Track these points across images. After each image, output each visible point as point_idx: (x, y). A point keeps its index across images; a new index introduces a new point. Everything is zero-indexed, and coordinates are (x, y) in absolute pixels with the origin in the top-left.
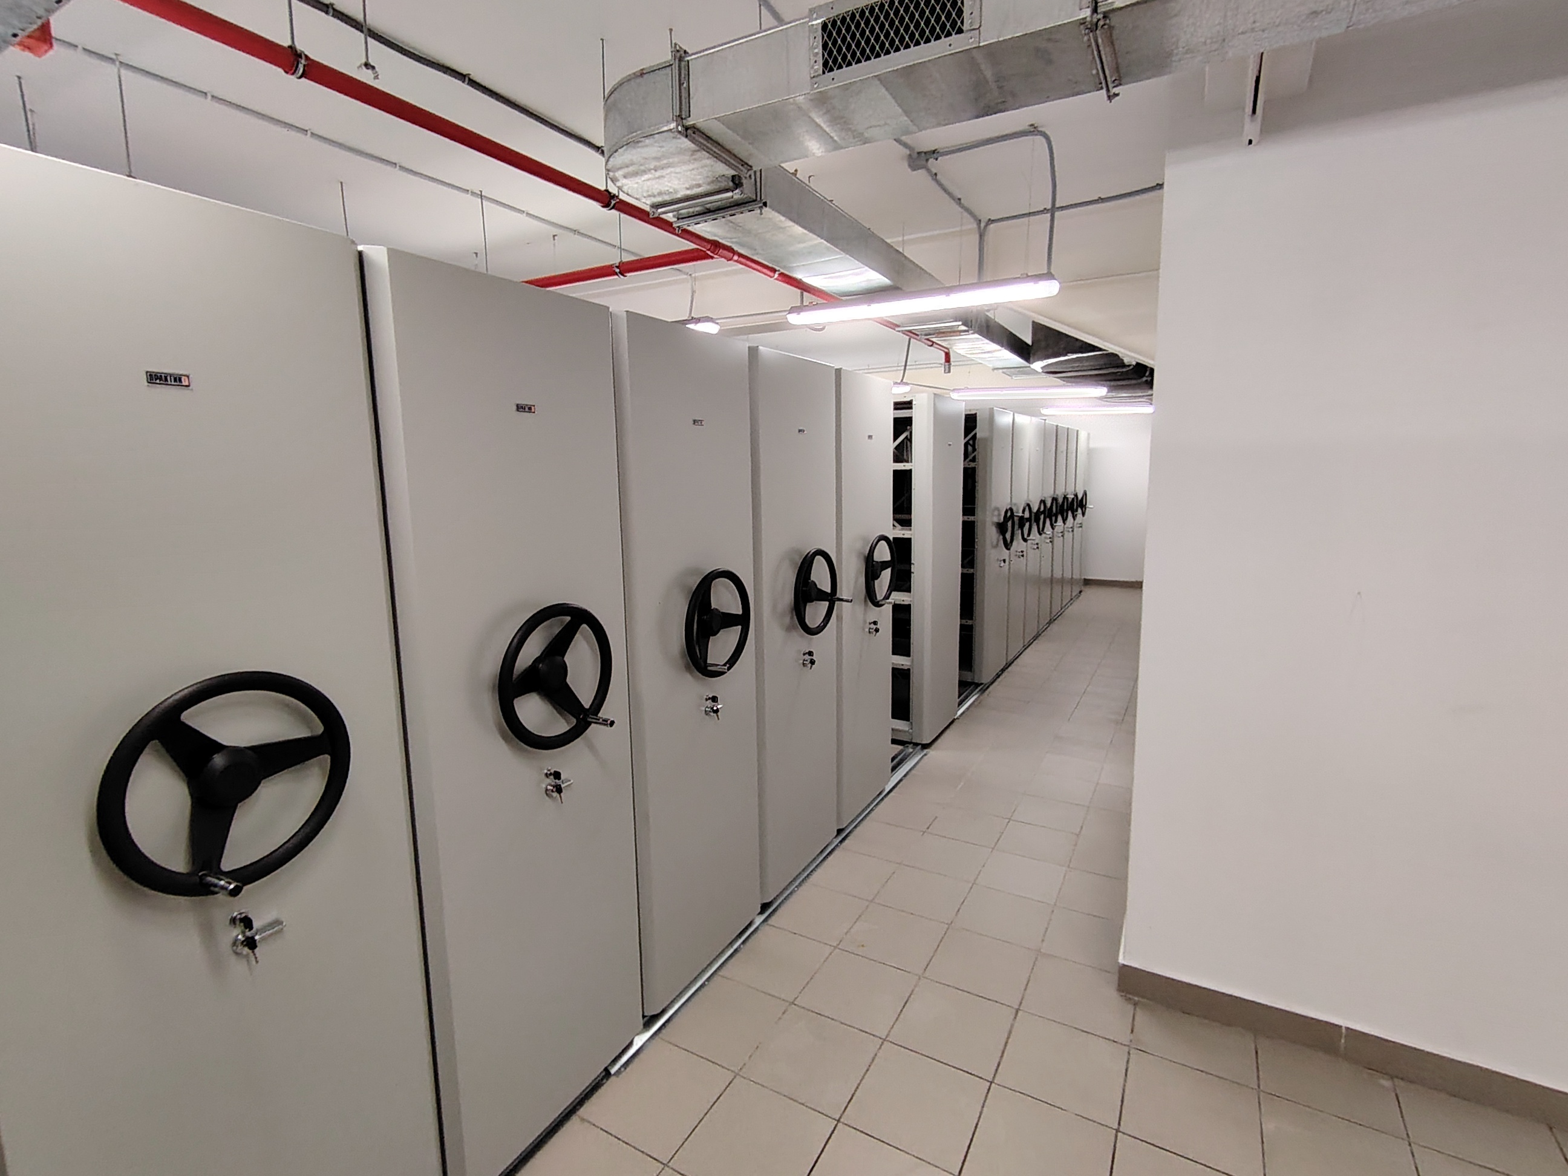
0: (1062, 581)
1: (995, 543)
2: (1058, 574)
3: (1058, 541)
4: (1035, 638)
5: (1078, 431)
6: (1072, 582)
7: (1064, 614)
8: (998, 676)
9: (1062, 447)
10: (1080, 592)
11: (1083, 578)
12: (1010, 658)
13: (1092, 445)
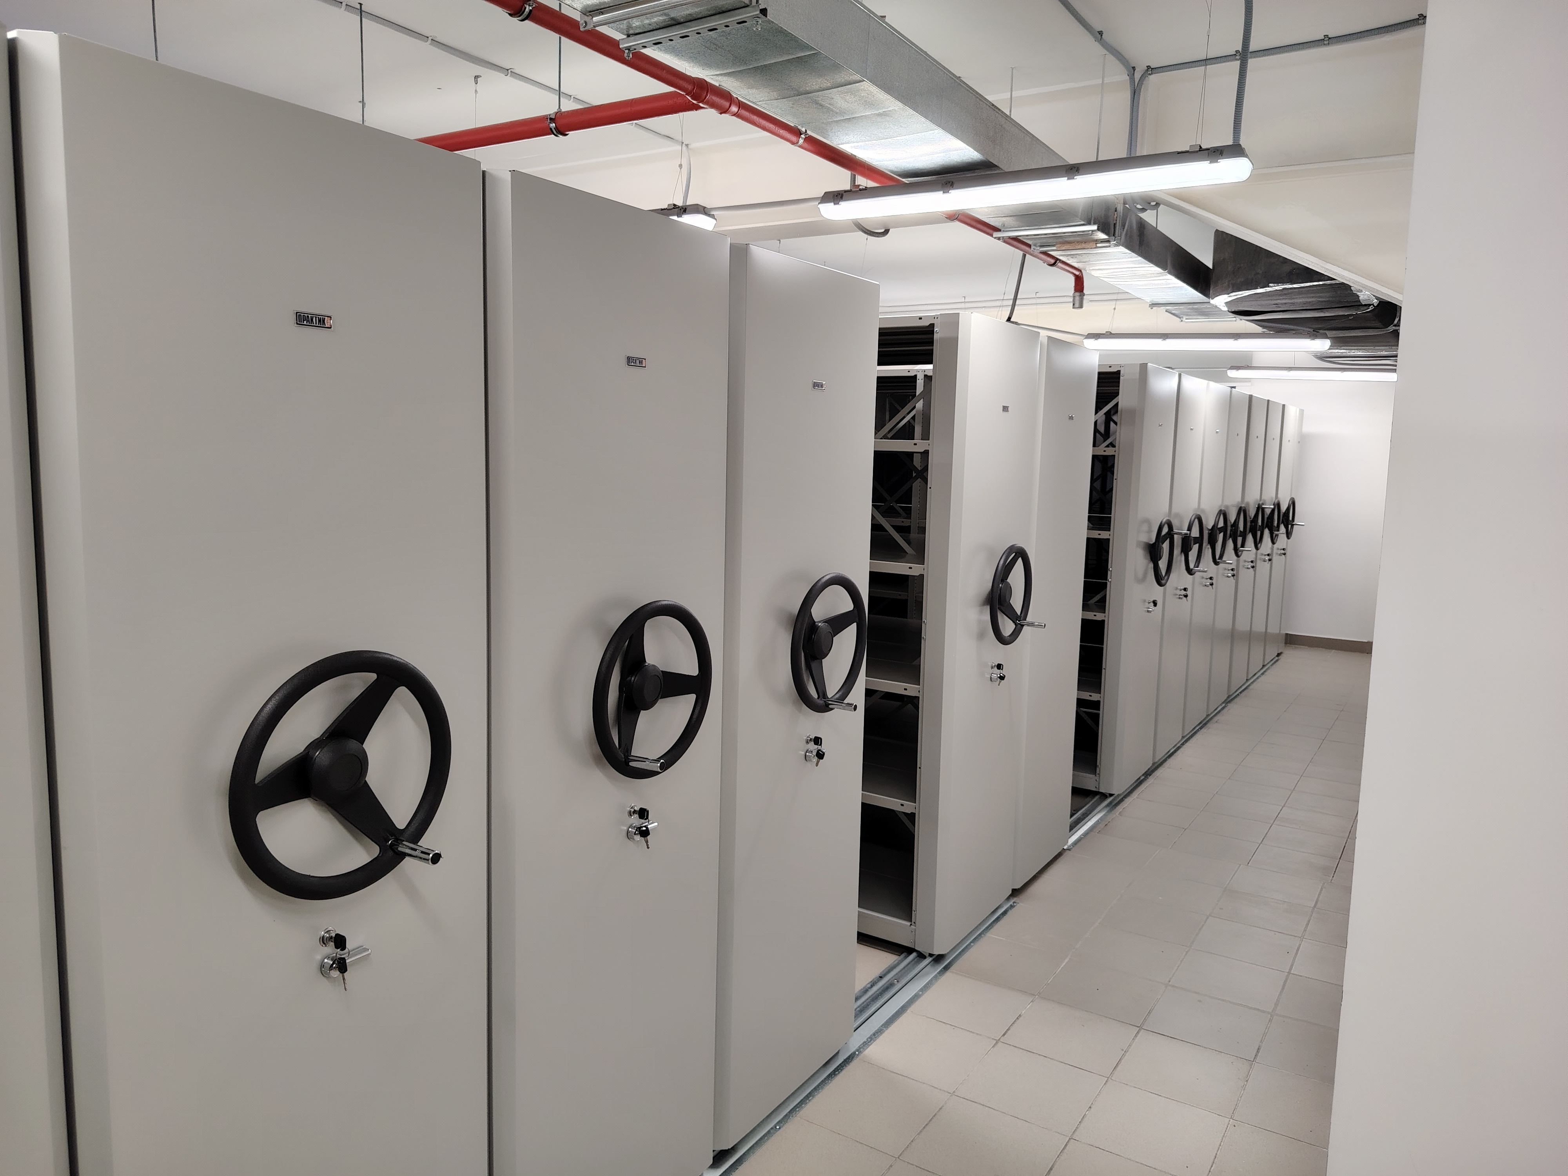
0: (1250, 637)
1: (1140, 574)
2: (1243, 625)
3: (1246, 575)
4: (1203, 724)
5: (1284, 406)
6: (1266, 638)
7: (1251, 687)
8: (1139, 783)
9: (1258, 429)
10: (1279, 655)
11: (1284, 632)
12: (1160, 755)
13: (1306, 429)
